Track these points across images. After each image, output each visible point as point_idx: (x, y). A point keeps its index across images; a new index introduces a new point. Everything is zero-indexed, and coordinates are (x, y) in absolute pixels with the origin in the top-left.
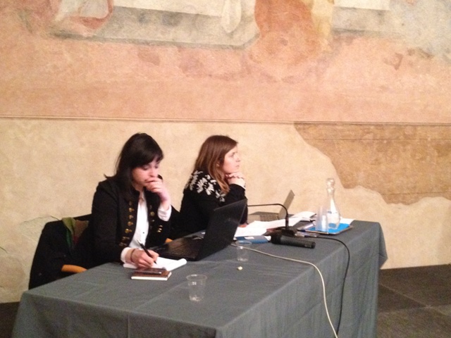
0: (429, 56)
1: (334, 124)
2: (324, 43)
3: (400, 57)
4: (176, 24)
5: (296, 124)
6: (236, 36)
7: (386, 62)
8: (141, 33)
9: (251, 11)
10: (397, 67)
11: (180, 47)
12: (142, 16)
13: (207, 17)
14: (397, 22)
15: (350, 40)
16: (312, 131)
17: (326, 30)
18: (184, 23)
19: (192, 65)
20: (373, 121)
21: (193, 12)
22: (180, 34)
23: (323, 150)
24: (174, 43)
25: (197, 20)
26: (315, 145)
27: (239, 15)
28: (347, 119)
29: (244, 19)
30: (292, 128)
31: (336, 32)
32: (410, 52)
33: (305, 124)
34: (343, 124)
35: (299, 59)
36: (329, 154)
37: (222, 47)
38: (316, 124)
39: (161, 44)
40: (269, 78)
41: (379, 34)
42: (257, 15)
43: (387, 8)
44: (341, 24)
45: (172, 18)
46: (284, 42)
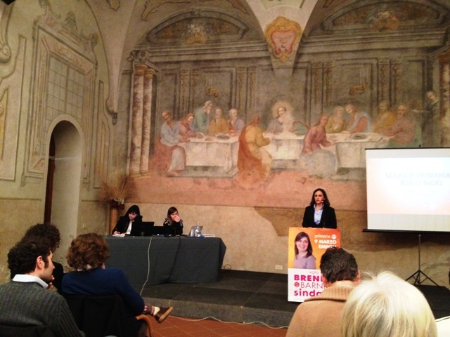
0: (321, 178)
1: (273, 208)
2: (267, 174)
3: (305, 179)
4: (207, 170)
5: (255, 207)
6: (230, 173)
7: (298, 181)
8: (195, 174)
9: (236, 163)
10: (303, 183)
11: (208, 178)
12: (195, 168)
13: (218, 167)
14: (303, 164)
15: (279, 173)
16: (263, 210)
17: (268, 169)
18: (210, 169)
19: (212, 185)
20: (292, 206)
21: (213, 165)
22: (208, 174)
23: (268, 219)
24: (206, 177)
25: (215, 168)
26: (264, 216)
27: (231, 165)
28: (279, 206)
29: (233, 167)
30: (253, 209)
31: (273, 170)
32: (311, 177)
33: (259, 207)
34: (277, 208)
35: (256, 181)
36: (270, 221)
37: (224, 178)
38: (264, 207)
39: (201, 177)
40: (243, 189)
41: (294, 170)
42: (238, 165)
43: (298, 158)
44: (275, 166)
45: (205, 168)
46: (249, 175)
